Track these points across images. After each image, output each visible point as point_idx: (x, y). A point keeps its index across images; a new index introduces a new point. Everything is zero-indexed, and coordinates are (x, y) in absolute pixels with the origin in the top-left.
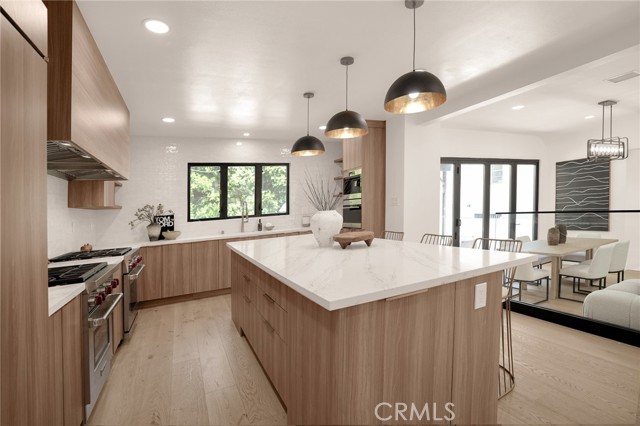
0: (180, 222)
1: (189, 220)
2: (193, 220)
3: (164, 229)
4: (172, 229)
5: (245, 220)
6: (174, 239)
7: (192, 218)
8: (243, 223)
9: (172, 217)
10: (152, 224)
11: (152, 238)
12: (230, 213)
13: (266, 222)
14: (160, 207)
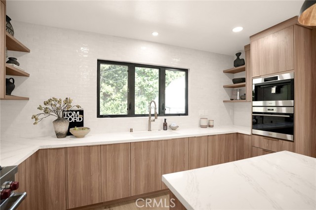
0: (90, 118)
1: (99, 116)
2: (102, 116)
3: (73, 125)
4: (80, 124)
5: (153, 118)
6: (83, 137)
7: (101, 114)
8: (150, 121)
9: (81, 112)
10: (59, 120)
11: (59, 135)
12: (137, 111)
13: (170, 121)
14: (67, 101)
